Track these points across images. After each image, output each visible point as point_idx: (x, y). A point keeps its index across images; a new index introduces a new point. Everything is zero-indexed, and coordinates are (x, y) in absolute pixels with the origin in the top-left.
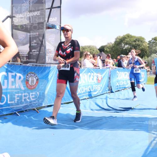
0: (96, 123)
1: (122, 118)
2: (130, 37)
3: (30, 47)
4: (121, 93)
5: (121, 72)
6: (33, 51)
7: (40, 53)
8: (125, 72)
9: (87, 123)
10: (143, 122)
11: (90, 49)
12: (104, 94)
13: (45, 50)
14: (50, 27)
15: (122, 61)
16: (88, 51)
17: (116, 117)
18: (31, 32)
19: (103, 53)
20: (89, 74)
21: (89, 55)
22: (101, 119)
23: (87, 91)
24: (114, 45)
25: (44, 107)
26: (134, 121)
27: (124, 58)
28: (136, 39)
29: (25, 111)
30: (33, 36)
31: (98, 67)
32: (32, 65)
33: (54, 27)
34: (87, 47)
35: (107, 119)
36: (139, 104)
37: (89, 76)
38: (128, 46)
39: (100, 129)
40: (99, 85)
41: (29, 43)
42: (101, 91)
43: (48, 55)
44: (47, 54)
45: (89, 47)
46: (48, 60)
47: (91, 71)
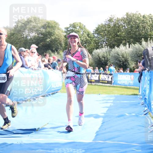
17: (13, 144)
36: (48, 123)
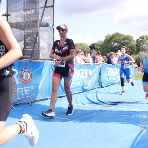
0: (87, 116)
1: (112, 111)
2: (119, 35)
3: (25, 44)
4: (110, 88)
5: (110, 69)
6: (27, 47)
7: (34, 49)
8: (114, 68)
9: (79, 116)
10: (131, 115)
11: (82, 47)
12: (94, 89)
13: (38, 46)
14: (43, 25)
15: (111, 58)
16: (79, 48)
17: (106, 110)
18: (26, 29)
19: (93, 50)
20: (81, 69)
21: (81, 52)
22: (91, 112)
23: (78, 86)
24: (104, 43)
25: (38, 101)
26: (122, 115)
27: (113, 55)
28: (125, 38)
29: (19, 105)
30: (28, 34)
31: (89, 64)
32: (27, 61)
33: (47, 25)
34: (79, 44)
35: (98, 112)
36: (128, 99)
37: (81, 72)
38: (117, 43)
39: (91, 122)
40: (90, 81)
41: (24, 40)
42: (91, 86)
43: (42, 51)
44: (40, 51)
45: (81, 44)
46: (41, 57)
47: (82, 67)
